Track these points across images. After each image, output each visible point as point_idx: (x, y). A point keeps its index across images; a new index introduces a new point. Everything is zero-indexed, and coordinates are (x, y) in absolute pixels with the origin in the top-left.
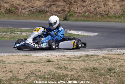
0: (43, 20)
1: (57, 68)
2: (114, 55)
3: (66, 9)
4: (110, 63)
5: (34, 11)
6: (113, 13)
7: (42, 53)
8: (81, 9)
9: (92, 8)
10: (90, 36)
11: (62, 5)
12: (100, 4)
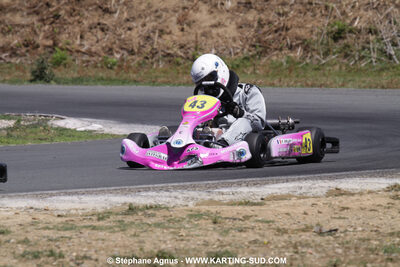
1: (23, 256)
2: (228, 204)
3: (40, 40)
4: (216, 236)
6: (214, 51)
8: (96, 39)
9: (135, 37)
11: (23, 26)
12: (165, 21)
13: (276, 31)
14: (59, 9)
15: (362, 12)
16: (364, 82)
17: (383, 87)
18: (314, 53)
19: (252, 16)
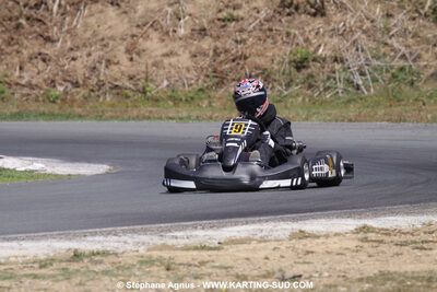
2: (182, 249)
6: (166, 83)
8: (36, 71)
9: (79, 68)
10: (81, 178)
12: (112, 50)
13: (233, 61)
15: (327, 39)
16: (329, 115)
17: (350, 121)
18: (275, 84)
19: (207, 44)
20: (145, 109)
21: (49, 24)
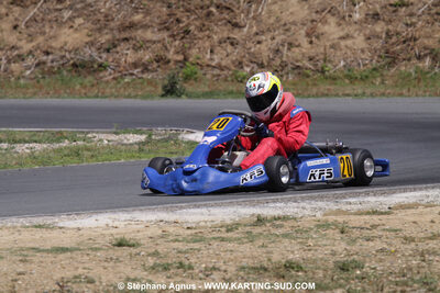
0: (88, 97)
1: (153, 268)
2: (356, 214)
3: (171, 55)
4: (343, 245)
5: (52, 67)
6: (342, 63)
7: (95, 217)
8: (226, 53)
9: (264, 50)
11: (154, 42)
12: (294, 34)
13: (404, 42)
14: (188, 25)
19: (380, 27)
20: (324, 87)
21: (237, 11)
